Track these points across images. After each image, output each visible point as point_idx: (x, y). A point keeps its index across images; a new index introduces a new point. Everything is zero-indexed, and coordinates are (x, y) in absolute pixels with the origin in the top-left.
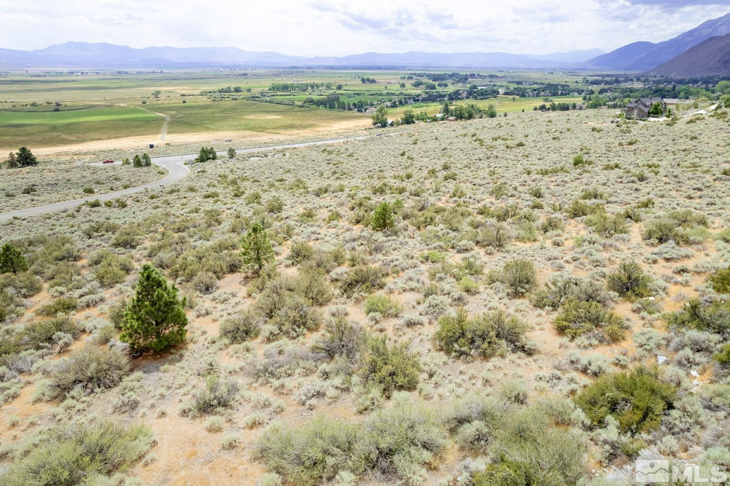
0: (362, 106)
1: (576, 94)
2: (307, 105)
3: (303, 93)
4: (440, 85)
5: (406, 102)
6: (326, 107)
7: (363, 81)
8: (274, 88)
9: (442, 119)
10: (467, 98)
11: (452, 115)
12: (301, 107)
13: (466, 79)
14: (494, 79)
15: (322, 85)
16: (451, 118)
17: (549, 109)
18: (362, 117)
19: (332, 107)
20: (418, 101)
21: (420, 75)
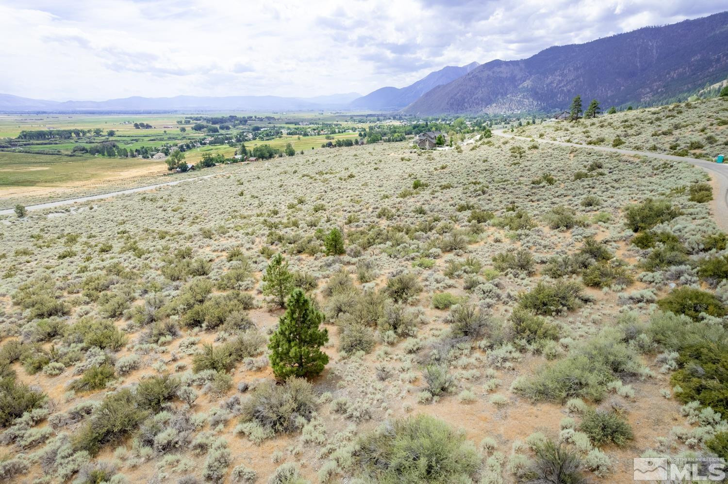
0: (146, 152)
1: (351, 131)
2: (78, 153)
3: (67, 141)
4: (222, 128)
5: (194, 146)
6: (104, 155)
7: (137, 126)
8: (25, 136)
9: (242, 160)
10: (254, 139)
11: (251, 156)
12: (71, 156)
13: (246, 121)
14: (272, 121)
15: (89, 131)
16: (251, 159)
17: (335, 146)
18: (150, 163)
19: (111, 154)
20: (205, 144)
21: (197, 119)
